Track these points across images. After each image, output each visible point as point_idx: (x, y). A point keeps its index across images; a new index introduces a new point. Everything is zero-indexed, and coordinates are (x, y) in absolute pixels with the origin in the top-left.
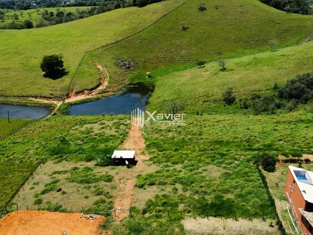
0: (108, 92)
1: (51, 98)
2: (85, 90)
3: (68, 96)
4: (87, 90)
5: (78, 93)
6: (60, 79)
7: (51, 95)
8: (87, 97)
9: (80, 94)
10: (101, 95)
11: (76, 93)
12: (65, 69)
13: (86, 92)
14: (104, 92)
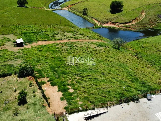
0: (129, 28)
1: (100, 22)
2: (118, 23)
3: (107, 23)
4: (119, 23)
5: (113, 23)
6: (115, 14)
7: (102, 20)
8: (115, 26)
9: (114, 24)
10: (123, 28)
11: (112, 22)
12: (122, 10)
13: (117, 24)
14: (126, 27)
